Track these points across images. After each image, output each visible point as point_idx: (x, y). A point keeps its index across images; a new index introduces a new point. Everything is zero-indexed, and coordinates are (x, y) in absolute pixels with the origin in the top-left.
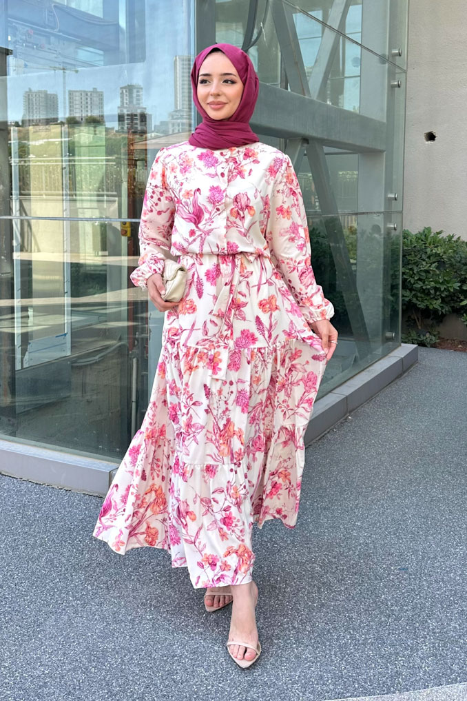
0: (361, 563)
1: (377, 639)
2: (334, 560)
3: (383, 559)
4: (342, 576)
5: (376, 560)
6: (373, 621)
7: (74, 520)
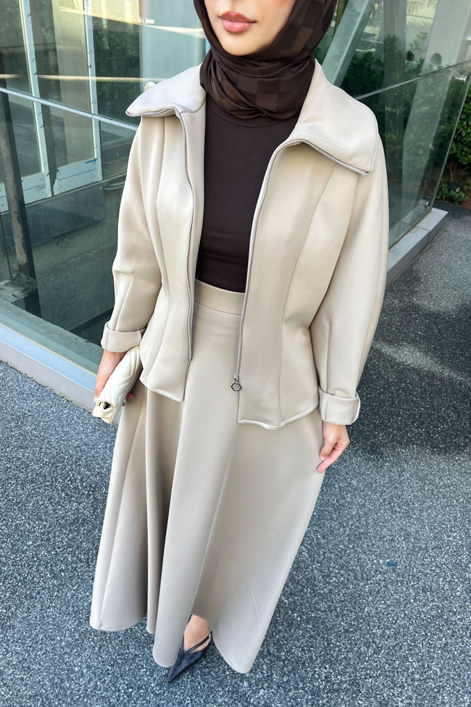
0: (350, 549)
1: (352, 684)
2: (322, 541)
3: (373, 545)
4: (329, 570)
5: (365, 546)
6: (351, 650)
7: (70, 446)
